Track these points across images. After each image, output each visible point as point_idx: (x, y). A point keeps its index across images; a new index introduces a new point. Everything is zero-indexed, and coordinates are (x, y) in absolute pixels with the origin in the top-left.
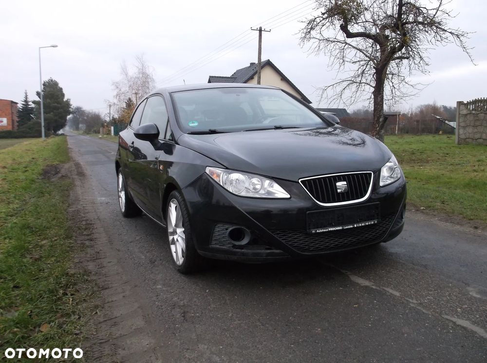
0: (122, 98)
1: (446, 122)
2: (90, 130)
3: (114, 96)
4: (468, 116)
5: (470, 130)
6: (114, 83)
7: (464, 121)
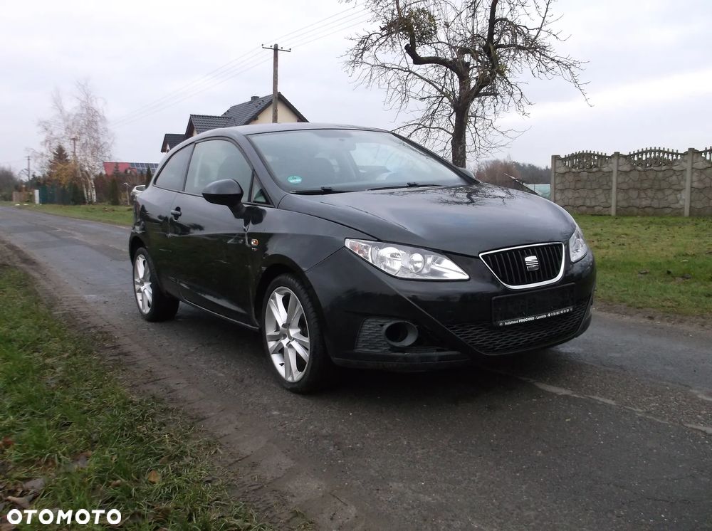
1: (524, 184)
3: (42, 144)
4: (567, 176)
5: (569, 194)
6: (41, 122)
7: (562, 183)
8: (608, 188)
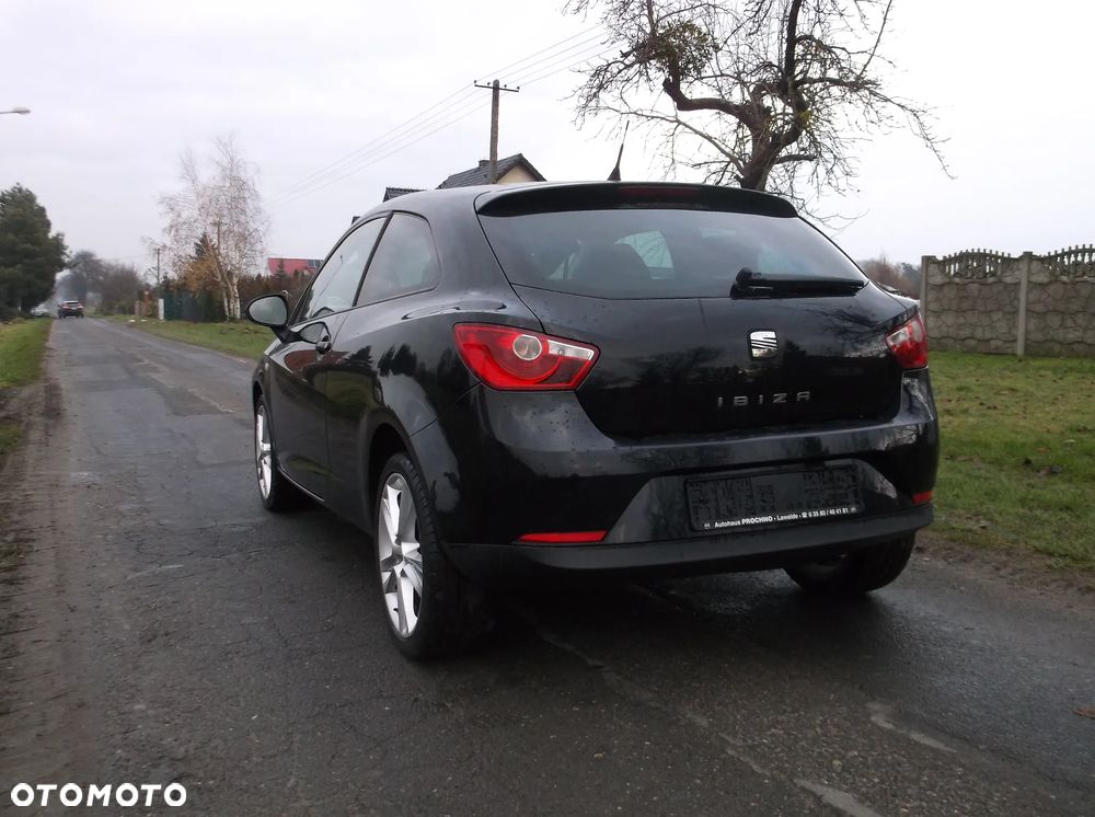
0: (183, 233)
2: (111, 307)
3: (164, 230)
4: (946, 289)
5: (949, 319)
7: (937, 300)
8: (1012, 310)
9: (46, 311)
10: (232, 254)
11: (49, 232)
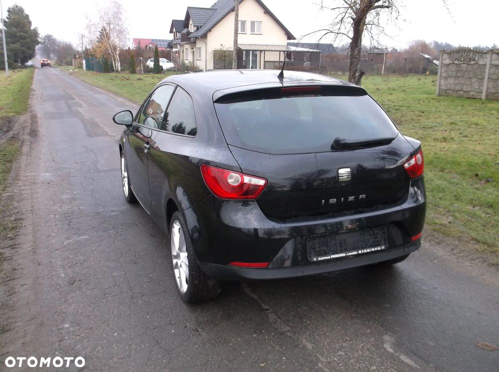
0: (92, 30)
2: (61, 62)
4: (451, 66)
5: (451, 81)
7: (446, 71)
8: (482, 78)
9: (32, 64)
10: (116, 40)
11: (31, 26)
